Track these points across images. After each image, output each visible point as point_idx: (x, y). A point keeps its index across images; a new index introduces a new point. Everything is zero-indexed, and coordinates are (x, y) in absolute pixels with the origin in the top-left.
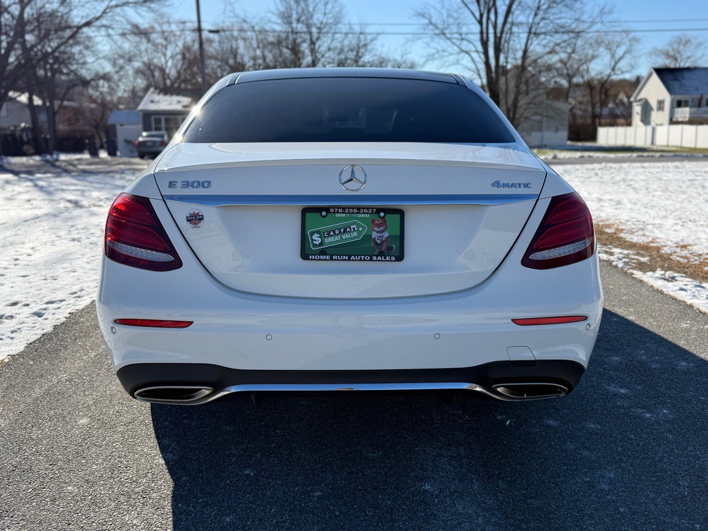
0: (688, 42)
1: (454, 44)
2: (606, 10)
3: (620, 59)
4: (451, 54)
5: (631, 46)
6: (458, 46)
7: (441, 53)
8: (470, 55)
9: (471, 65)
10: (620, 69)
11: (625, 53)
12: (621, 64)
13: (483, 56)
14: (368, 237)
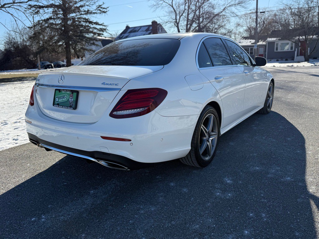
14: (68, 100)
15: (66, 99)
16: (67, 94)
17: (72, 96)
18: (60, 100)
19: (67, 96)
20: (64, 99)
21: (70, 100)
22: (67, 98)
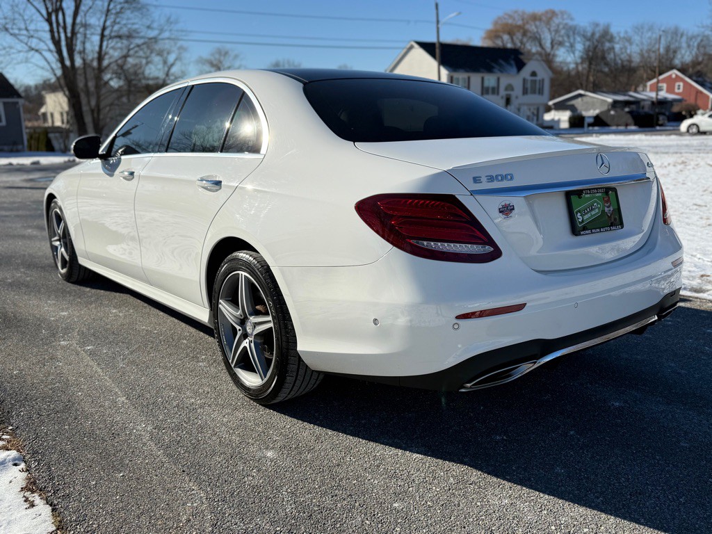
0: (226, 53)
1: (21, 41)
2: (172, 19)
3: (172, 65)
4: (20, 52)
5: (180, 53)
6: (26, 44)
7: (8, 50)
8: (41, 53)
9: (43, 63)
10: (173, 75)
11: (176, 60)
12: (174, 70)
13: (56, 55)
14: (603, 211)
15: (597, 210)
16: (597, 197)
17: (608, 201)
18: (586, 217)
19: (598, 204)
20: (593, 213)
21: (606, 209)
22: (599, 208)
